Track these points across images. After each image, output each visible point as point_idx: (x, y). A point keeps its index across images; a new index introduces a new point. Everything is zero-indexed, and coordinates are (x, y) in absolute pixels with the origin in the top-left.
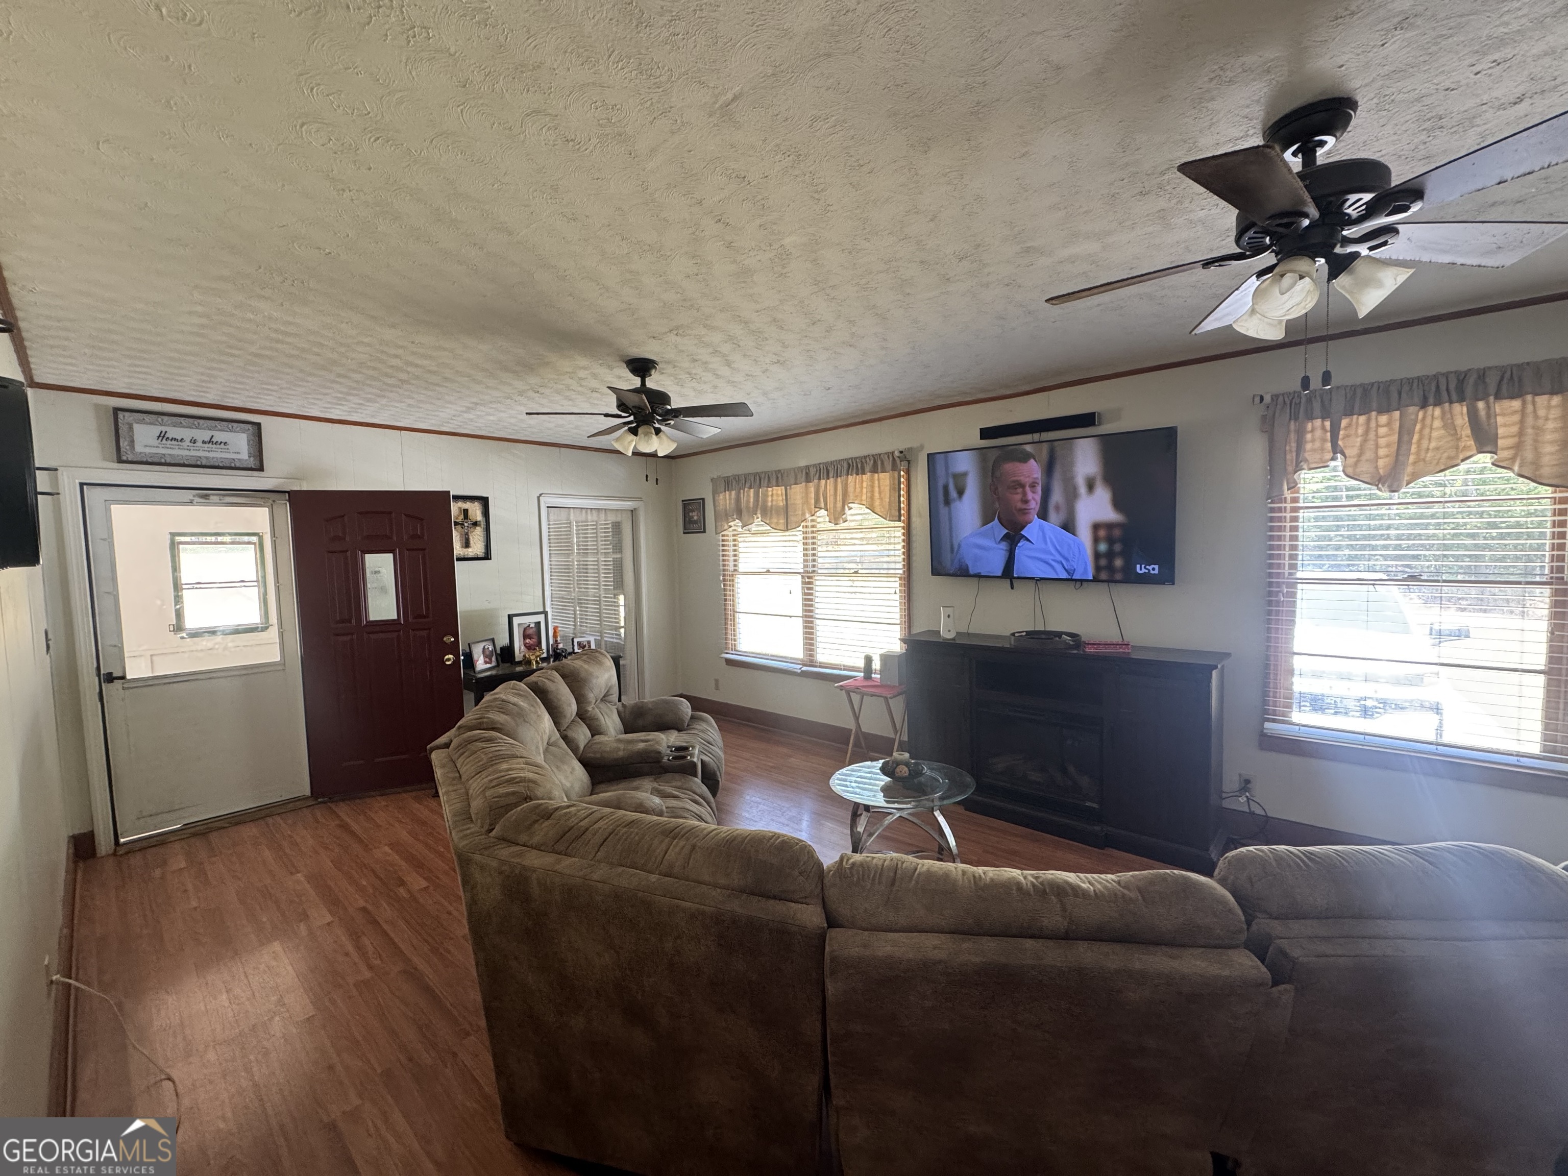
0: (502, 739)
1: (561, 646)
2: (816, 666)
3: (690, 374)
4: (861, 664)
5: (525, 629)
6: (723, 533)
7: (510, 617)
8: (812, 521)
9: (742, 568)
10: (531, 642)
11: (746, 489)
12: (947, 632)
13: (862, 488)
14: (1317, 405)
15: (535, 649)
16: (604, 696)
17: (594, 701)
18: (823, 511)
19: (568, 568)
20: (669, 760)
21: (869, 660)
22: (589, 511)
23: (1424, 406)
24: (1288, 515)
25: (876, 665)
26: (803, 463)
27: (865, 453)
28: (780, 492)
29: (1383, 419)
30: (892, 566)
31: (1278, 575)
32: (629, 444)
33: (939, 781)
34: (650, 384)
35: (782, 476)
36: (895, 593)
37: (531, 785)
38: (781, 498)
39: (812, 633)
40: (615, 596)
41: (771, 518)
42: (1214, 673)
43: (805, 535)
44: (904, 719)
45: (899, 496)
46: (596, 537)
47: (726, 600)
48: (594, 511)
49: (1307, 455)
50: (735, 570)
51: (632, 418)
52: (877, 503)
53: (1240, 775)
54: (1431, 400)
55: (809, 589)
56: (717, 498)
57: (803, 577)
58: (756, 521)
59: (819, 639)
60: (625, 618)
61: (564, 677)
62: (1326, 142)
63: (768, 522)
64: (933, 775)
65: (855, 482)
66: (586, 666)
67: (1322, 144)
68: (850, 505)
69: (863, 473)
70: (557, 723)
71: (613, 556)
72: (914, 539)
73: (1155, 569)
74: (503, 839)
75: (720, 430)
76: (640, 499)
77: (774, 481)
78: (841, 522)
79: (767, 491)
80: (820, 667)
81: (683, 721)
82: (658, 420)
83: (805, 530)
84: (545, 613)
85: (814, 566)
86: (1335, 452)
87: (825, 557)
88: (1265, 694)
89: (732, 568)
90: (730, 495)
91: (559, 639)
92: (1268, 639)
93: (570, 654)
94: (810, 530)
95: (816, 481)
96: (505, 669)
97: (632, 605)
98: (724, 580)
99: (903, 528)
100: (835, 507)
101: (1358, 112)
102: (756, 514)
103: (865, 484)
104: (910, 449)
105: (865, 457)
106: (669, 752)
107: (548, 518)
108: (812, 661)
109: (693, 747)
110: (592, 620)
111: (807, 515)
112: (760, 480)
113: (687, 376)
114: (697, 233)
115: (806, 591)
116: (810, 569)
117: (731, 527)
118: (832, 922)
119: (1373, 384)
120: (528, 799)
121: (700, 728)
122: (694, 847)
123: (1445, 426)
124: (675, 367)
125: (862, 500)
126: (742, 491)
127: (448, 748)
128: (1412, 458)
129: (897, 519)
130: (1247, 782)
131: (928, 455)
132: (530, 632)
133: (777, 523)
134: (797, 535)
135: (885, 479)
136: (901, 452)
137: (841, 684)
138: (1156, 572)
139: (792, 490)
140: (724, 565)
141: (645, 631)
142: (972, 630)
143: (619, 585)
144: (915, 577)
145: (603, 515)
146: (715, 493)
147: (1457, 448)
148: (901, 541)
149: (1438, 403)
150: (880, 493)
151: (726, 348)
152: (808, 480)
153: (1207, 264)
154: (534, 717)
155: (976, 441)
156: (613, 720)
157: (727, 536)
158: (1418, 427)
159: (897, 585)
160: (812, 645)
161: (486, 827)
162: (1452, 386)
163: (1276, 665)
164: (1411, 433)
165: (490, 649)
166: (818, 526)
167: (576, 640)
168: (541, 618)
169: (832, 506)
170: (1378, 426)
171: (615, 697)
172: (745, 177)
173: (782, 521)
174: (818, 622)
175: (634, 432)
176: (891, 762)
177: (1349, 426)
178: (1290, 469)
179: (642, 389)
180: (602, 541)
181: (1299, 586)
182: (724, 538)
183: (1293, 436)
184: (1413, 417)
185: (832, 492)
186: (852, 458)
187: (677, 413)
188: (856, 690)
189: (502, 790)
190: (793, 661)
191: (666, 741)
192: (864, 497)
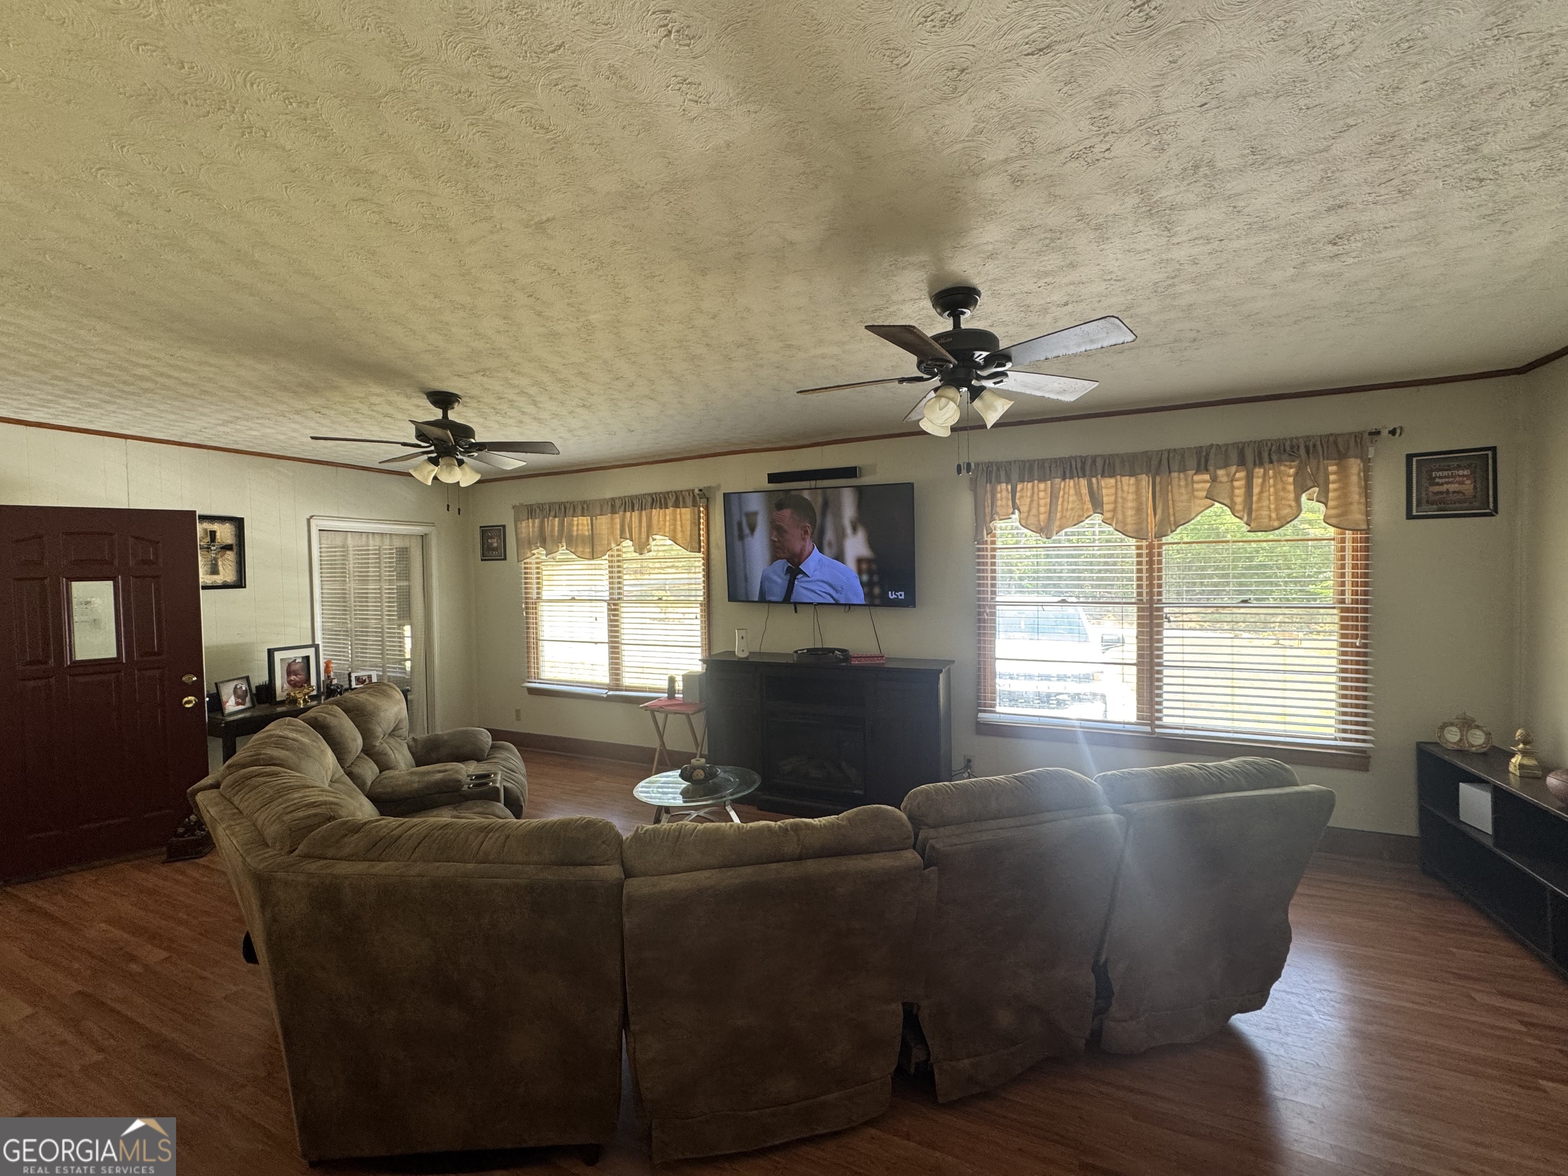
0: (286, 772)
1: (335, 682)
2: (622, 690)
3: (493, 408)
4: (665, 685)
5: (289, 665)
6: (525, 561)
7: (271, 653)
8: (618, 550)
9: (545, 595)
10: (297, 679)
11: (551, 518)
12: (740, 651)
13: (665, 521)
14: (1003, 473)
15: (302, 686)
16: (394, 730)
17: (382, 736)
18: (628, 541)
19: (344, 598)
20: (469, 788)
21: (672, 680)
22: (371, 536)
23: (1064, 479)
24: (989, 554)
25: (679, 685)
26: (609, 495)
27: (669, 490)
28: (585, 522)
29: (1042, 486)
30: (693, 593)
31: (984, 599)
32: (427, 474)
33: (730, 780)
34: (452, 416)
35: (588, 506)
36: (696, 618)
37: (333, 806)
38: (586, 528)
39: (618, 658)
40: (400, 626)
41: (576, 547)
42: (941, 676)
43: (611, 564)
44: (705, 733)
45: (699, 529)
46: (379, 563)
47: (528, 628)
48: (376, 536)
49: (998, 509)
50: (538, 598)
51: (432, 448)
52: (679, 535)
53: (964, 756)
54: (1068, 475)
55: (614, 615)
56: (519, 526)
57: (609, 604)
58: (560, 549)
59: (625, 664)
60: (412, 650)
61: (347, 711)
62: (965, 313)
63: (573, 550)
64: (726, 776)
65: (659, 515)
66: (372, 700)
67: (963, 313)
68: (654, 536)
69: (667, 507)
70: (340, 758)
71: (398, 584)
72: (713, 568)
73: (901, 595)
74: (306, 856)
75: (525, 463)
76: (433, 524)
77: (579, 511)
78: (646, 551)
79: (573, 520)
80: (626, 690)
81: (482, 750)
82: (460, 452)
83: (611, 559)
84: (317, 647)
85: (619, 594)
86: (1014, 509)
87: (630, 584)
88: (979, 691)
89: (535, 596)
90: (534, 523)
91: (332, 674)
92: (979, 648)
93: (346, 690)
94: (616, 559)
95: (621, 513)
96: (263, 710)
97: (421, 635)
98: (527, 608)
99: (703, 559)
100: (640, 538)
101: (982, 297)
102: (561, 543)
103: (668, 518)
104: (709, 488)
105: (668, 493)
106: (468, 780)
107: (320, 541)
108: (618, 685)
109: (495, 774)
110: (372, 652)
111: (613, 545)
112: (565, 509)
113: (492, 411)
114: (509, 302)
115: (612, 618)
116: (616, 597)
117: (534, 554)
118: (628, 874)
119: (1035, 460)
120: (330, 819)
121: (503, 756)
122: (508, 837)
123: (1076, 494)
124: (479, 401)
125: (665, 532)
126: (546, 520)
127: (219, 788)
128: (1059, 515)
129: (697, 550)
130: (969, 761)
131: (724, 494)
132: (297, 667)
133: (583, 552)
134: (603, 562)
135: (686, 513)
136: (701, 490)
137: (646, 704)
138: (903, 597)
139: (598, 521)
140: (526, 593)
141: (437, 661)
142: (764, 649)
143: (405, 614)
144: (714, 604)
145: (388, 540)
146: (517, 521)
147: (1082, 509)
148: (701, 571)
149: (1071, 478)
150: (682, 526)
151: (533, 391)
152: (613, 512)
153: (902, 380)
154: (317, 752)
155: (765, 485)
156: (403, 755)
157: (531, 563)
158: (1061, 493)
159: (698, 610)
160: (618, 669)
161: (287, 849)
162: (1079, 466)
163: (985, 668)
164: (1057, 498)
165: (244, 688)
166: (624, 555)
167: (353, 675)
168: (311, 652)
169: (637, 536)
170: (1039, 491)
171: (404, 731)
172: (555, 270)
173: (588, 550)
174: (624, 647)
175: (435, 462)
176: (689, 768)
177: (1022, 489)
178: (988, 519)
179: (444, 423)
180: (386, 567)
181: (998, 607)
182: (526, 566)
183: (989, 495)
184: (1058, 486)
185: (637, 524)
186: (656, 493)
187: (481, 447)
188: (660, 709)
189: (301, 814)
190: (599, 686)
191: (466, 771)
192: (667, 530)
